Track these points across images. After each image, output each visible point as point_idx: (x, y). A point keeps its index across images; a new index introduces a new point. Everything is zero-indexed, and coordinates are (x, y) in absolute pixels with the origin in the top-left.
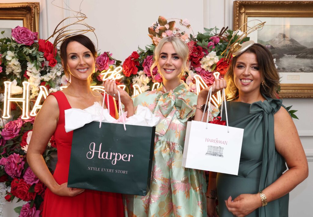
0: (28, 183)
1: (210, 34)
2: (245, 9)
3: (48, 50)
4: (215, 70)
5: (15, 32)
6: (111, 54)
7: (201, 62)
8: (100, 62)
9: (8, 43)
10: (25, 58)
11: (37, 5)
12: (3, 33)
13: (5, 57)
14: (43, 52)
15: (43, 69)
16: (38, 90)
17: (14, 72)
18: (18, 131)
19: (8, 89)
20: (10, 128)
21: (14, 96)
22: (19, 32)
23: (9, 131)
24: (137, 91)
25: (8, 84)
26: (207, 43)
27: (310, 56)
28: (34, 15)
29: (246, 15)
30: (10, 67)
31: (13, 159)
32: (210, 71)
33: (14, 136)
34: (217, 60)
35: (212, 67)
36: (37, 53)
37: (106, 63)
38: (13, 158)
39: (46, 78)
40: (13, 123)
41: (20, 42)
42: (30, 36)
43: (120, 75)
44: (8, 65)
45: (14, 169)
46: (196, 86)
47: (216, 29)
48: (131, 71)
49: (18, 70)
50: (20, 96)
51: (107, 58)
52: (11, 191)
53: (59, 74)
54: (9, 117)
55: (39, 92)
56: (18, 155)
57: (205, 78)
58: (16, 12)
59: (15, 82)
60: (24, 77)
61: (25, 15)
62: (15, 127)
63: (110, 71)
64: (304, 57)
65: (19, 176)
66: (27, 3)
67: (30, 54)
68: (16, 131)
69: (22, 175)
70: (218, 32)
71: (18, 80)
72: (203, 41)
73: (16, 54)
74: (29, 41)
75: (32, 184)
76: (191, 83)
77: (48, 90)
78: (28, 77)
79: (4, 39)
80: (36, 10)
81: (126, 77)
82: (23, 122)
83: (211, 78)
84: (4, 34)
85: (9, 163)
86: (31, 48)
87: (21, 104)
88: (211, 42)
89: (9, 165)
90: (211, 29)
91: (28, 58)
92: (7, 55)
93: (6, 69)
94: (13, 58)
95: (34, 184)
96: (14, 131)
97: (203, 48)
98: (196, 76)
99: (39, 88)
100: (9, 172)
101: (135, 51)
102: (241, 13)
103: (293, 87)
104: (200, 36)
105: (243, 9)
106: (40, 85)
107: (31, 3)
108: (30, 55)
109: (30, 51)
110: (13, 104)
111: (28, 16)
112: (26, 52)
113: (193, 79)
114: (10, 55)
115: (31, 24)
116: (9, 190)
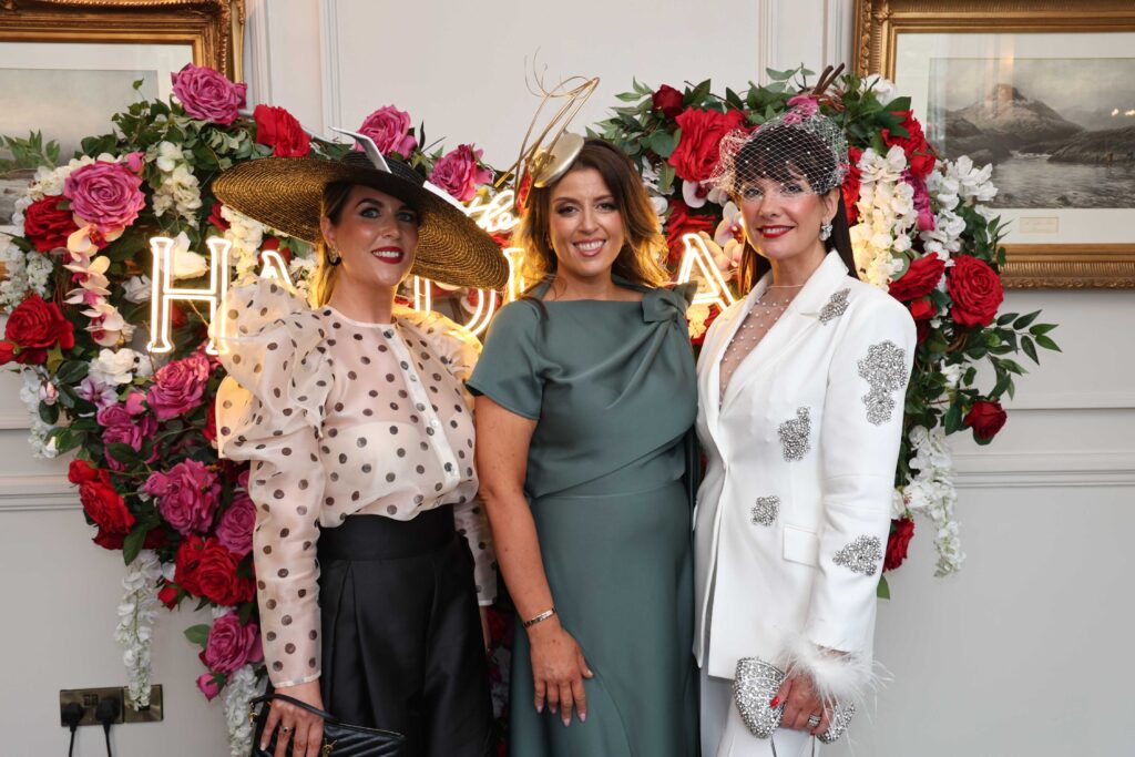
0: (232, 549)
1: (788, 86)
2: (890, 9)
3: (286, 139)
5: (183, 83)
6: (480, 152)
9: (161, 118)
10: (217, 164)
12: (137, 85)
13: (155, 161)
14: (270, 147)
16: (257, 263)
17: (178, 208)
18: (199, 391)
19: (162, 261)
20: (173, 380)
21: (179, 283)
22: (196, 82)
23: (171, 389)
25: (162, 245)
27: (1094, 155)
28: (230, 28)
29: (893, 29)
30: (166, 193)
31: (186, 477)
33: (189, 406)
36: (252, 149)
37: (469, 179)
38: (184, 472)
41: (199, 116)
42: (227, 95)
43: (509, 216)
44: (160, 186)
45: (191, 507)
47: (806, 73)
49: (191, 202)
50: (202, 281)
51: (469, 163)
52: (176, 576)
54: (168, 347)
55: (258, 270)
56: (201, 463)
58: (170, 19)
59: (184, 240)
60: (209, 221)
61: (198, 29)
62: (191, 378)
63: (478, 205)
64: (1071, 160)
65: (205, 529)
67: (232, 150)
68: (192, 392)
69: (212, 528)
70: (813, 82)
71: (191, 232)
72: (769, 109)
73: (189, 153)
74: (224, 112)
75: (245, 552)
77: (288, 264)
78: (226, 225)
79: (145, 104)
80: (235, 13)
82: (211, 363)
84: (140, 88)
85: (175, 488)
86: (233, 132)
87: (204, 307)
89: (177, 496)
90: (789, 73)
91: (225, 164)
92: (159, 155)
93: (157, 199)
94: (178, 163)
96: (186, 392)
99: (259, 256)
100: (175, 519)
102: (877, 19)
103: (1037, 254)
104: (757, 94)
105: (886, 9)
106: (262, 249)
108: (231, 153)
109: (234, 143)
110: (180, 309)
111: (211, 31)
112: (221, 145)
113: (735, 229)
114: (168, 155)
115: (219, 56)
116: (170, 573)
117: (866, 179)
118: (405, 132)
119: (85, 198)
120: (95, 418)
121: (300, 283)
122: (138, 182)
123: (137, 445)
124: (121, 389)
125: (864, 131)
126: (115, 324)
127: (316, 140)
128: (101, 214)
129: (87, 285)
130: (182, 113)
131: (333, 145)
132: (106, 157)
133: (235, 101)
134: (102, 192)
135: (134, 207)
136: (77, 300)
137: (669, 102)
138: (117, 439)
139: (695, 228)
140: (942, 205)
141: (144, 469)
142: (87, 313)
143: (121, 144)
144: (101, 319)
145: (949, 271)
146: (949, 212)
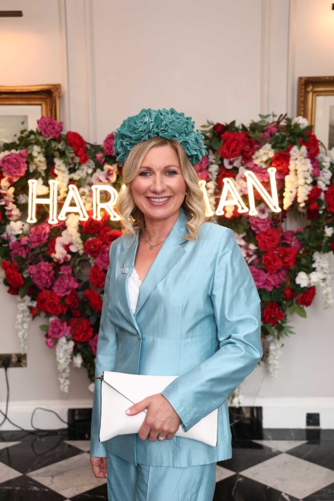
0: (58, 294)
1: (266, 122)
2: (312, 87)
3: (78, 144)
4: (271, 165)
5: (41, 124)
7: (253, 157)
9: (32, 136)
10: (53, 154)
11: (57, 87)
12: (23, 123)
13: (31, 153)
14: (73, 147)
15: (72, 166)
16: (67, 189)
17: (38, 169)
18: (47, 237)
19: (33, 189)
20: (37, 233)
22: (46, 123)
23: (37, 236)
25: (32, 183)
26: (261, 135)
28: (55, 100)
29: (314, 95)
30: (35, 164)
31: (42, 268)
32: (264, 166)
33: (43, 242)
34: (272, 154)
35: (266, 162)
36: (66, 148)
38: (41, 266)
39: (76, 176)
41: (47, 136)
42: (56, 127)
44: (33, 161)
45: (44, 278)
46: (247, 185)
47: (274, 116)
49: (43, 167)
50: (47, 196)
52: (37, 306)
53: (90, 171)
54: (35, 221)
55: (67, 192)
56: (47, 263)
57: (259, 175)
58: (33, 96)
59: (41, 181)
60: (49, 174)
61: (44, 100)
62: (44, 232)
65: (48, 287)
66: (47, 85)
67: (59, 148)
68: (44, 237)
69: (51, 287)
70: (276, 119)
71: (43, 178)
72: (257, 132)
73: (43, 150)
74: (55, 134)
75: (63, 295)
76: (242, 181)
77: (79, 190)
78: (56, 175)
79: (26, 131)
80: (57, 94)
82: (51, 227)
83: (266, 174)
85: (38, 272)
86: (59, 142)
87: (48, 206)
88: (265, 133)
89: (39, 274)
90: (268, 116)
91: (57, 154)
92: (33, 150)
93: (31, 166)
94: (39, 153)
95: (66, 296)
96: (42, 236)
97: (256, 141)
98: (248, 174)
99: (68, 187)
100: (37, 282)
102: (307, 91)
104: (253, 125)
106: (68, 184)
107: (52, 85)
108: (58, 150)
109: (59, 146)
110: (39, 207)
111: (48, 100)
112: (55, 147)
113: (243, 177)
114: (36, 150)
115: (51, 110)
116: (34, 304)
117: (292, 158)
119: (8, 167)
120: (8, 247)
121: (83, 197)
122: (25, 160)
123: (24, 256)
124: (18, 236)
125: (294, 139)
126: (16, 212)
127: (88, 144)
128: (13, 172)
129: (6, 198)
130: (40, 134)
132: (13, 151)
133: (59, 129)
134: (13, 164)
135: (24, 170)
136: (3, 203)
137: (219, 129)
138: (17, 254)
139: (228, 176)
140: (324, 167)
141: (26, 265)
142: (7, 208)
143: (18, 145)
144: (11, 211)
145: (325, 192)
146: (326, 169)
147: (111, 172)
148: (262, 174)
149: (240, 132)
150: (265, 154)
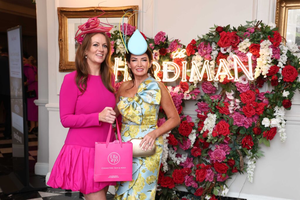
1: (250, 25)
4: (249, 51)
6: (180, 41)
7: (238, 46)
8: (172, 46)
9: (118, 34)
11: (136, 7)
13: (116, 43)
17: (121, 52)
19: (117, 62)
21: (120, 67)
22: (125, 27)
24: (194, 65)
25: (117, 59)
26: (243, 33)
28: (135, 14)
29: (287, 9)
30: (118, 49)
32: (245, 52)
34: (249, 45)
35: (246, 50)
37: (176, 46)
40: (119, 84)
41: (125, 34)
42: (131, 29)
43: (184, 55)
44: (117, 48)
46: (234, 63)
47: (255, 22)
48: (190, 52)
49: (123, 51)
50: (123, 67)
51: (176, 43)
54: (116, 80)
57: (241, 57)
59: (121, 58)
63: (178, 52)
66: (131, 6)
70: (256, 24)
74: (130, 33)
76: (230, 61)
79: (116, 31)
80: (136, 11)
81: (188, 56)
83: (246, 57)
84: (116, 27)
87: (123, 72)
88: (247, 32)
90: (252, 22)
92: (117, 41)
93: (117, 50)
97: (240, 37)
98: (234, 56)
101: (193, 39)
102: (282, 7)
104: (240, 28)
105: (284, 4)
107: (133, 6)
110: (119, 72)
113: (232, 58)
114: (119, 42)
115: (132, 20)
117: (261, 47)
118: (163, 37)
122: (113, 47)
127: (148, 38)
130: (122, 33)
131: (151, 39)
137: (220, 30)
139: (223, 58)
140: (283, 53)
145: (282, 69)
146: (284, 55)
147: (157, 54)
148: (243, 57)
149: (231, 31)
150: (244, 44)
